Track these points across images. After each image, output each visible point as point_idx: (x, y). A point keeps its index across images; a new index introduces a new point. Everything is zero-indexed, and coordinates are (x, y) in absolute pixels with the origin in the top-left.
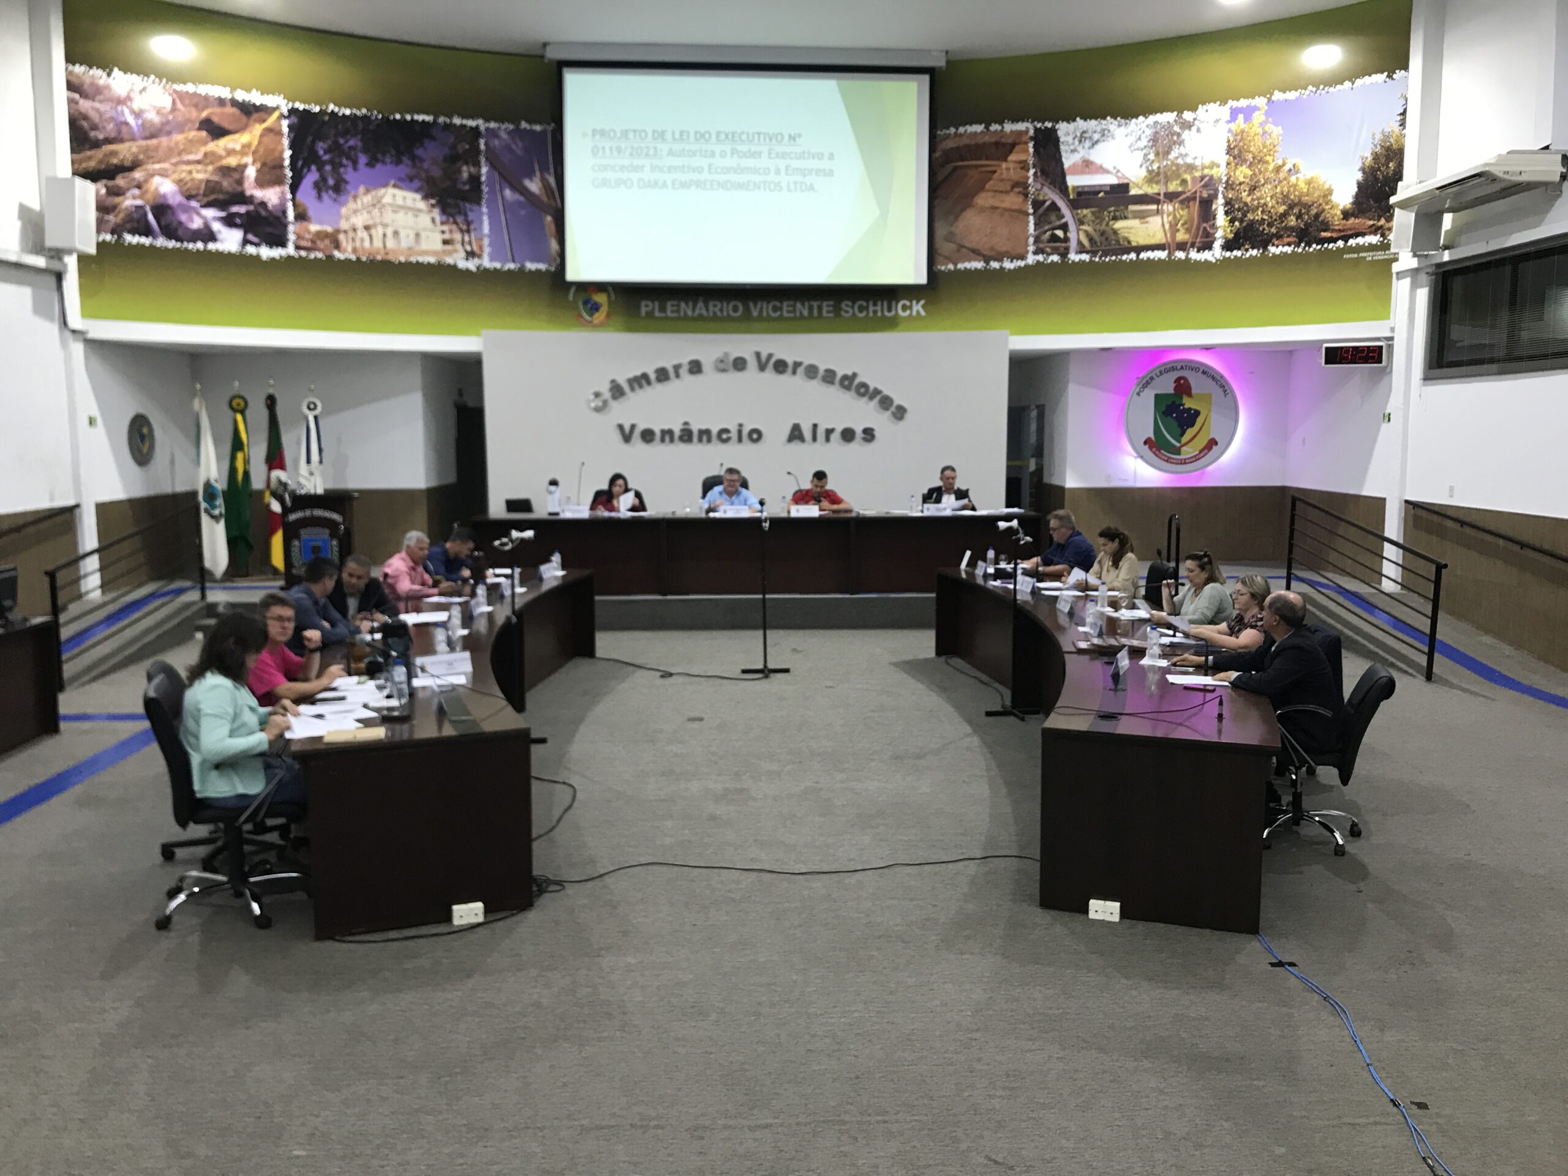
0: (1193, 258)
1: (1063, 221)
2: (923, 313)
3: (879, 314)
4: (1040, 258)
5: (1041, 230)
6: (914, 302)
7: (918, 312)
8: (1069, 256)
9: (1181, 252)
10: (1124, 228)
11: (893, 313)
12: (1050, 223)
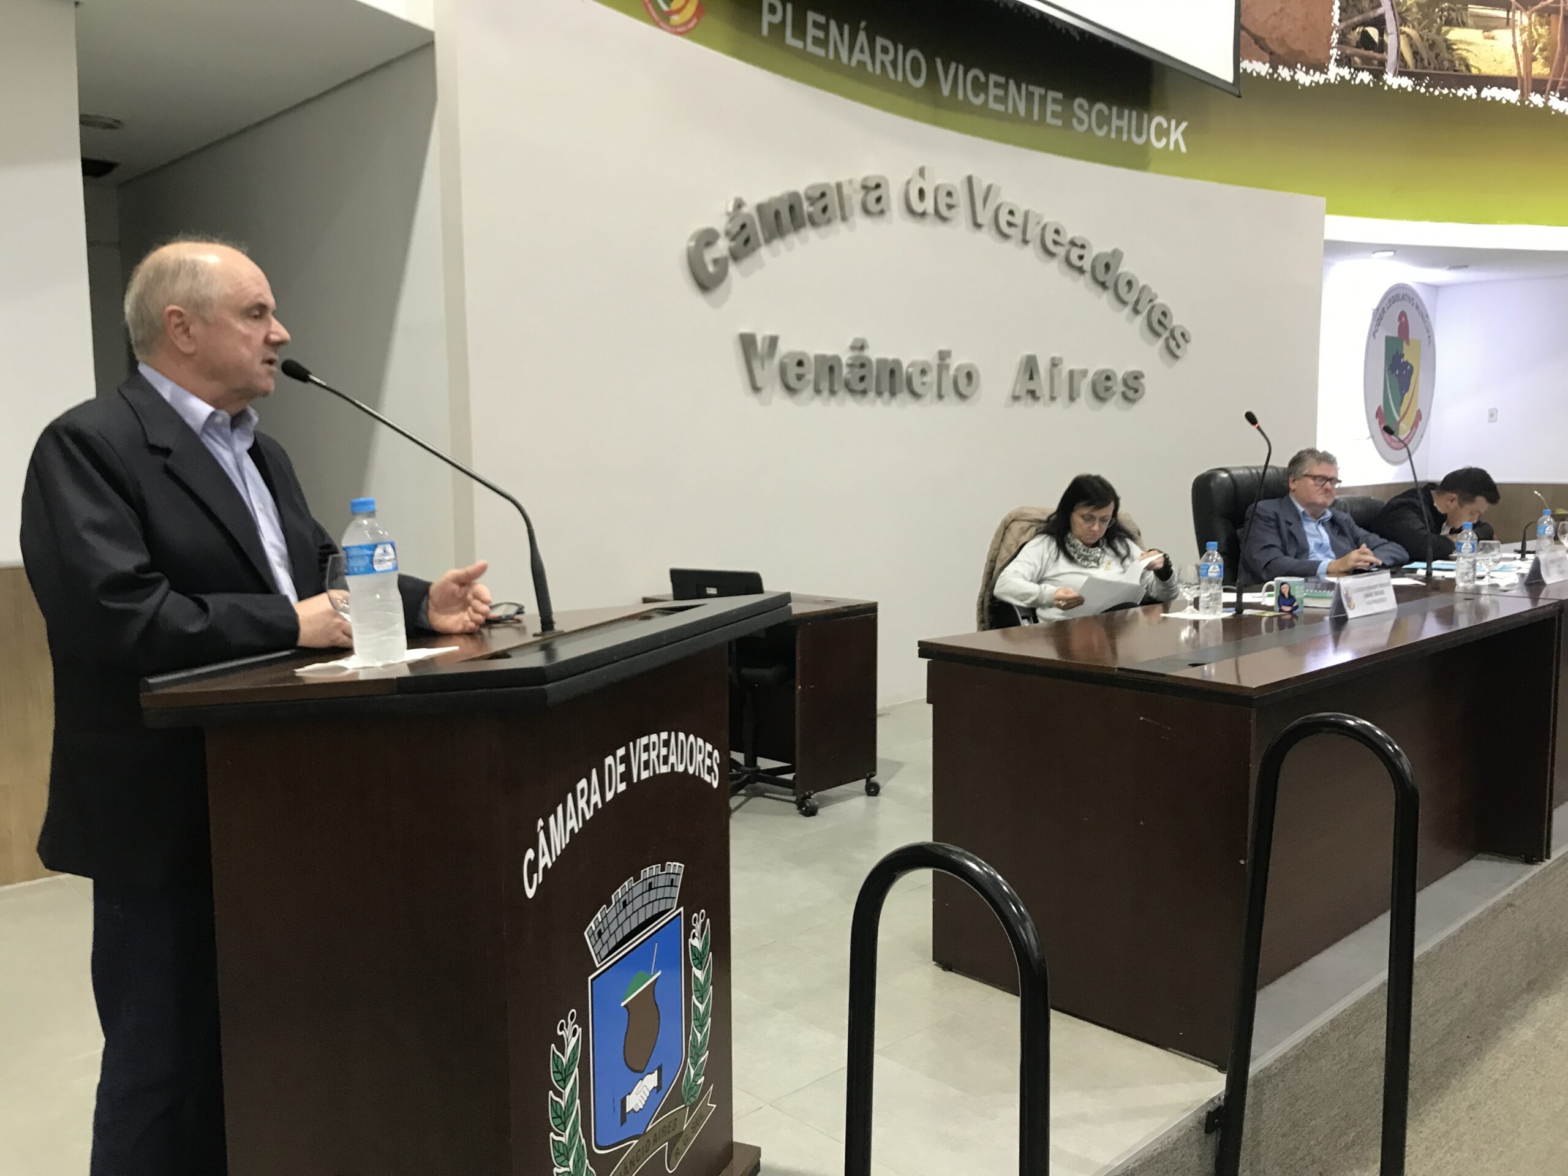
0: (1555, 108)
1: (1380, 11)
2: (1183, 149)
3: (1125, 137)
4: (1345, 72)
5: (1350, 22)
6: (1173, 122)
7: (1177, 142)
8: (1385, 77)
9: (1538, 95)
10: (1461, 42)
11: (1144, 137)
12: (1361, 12)
